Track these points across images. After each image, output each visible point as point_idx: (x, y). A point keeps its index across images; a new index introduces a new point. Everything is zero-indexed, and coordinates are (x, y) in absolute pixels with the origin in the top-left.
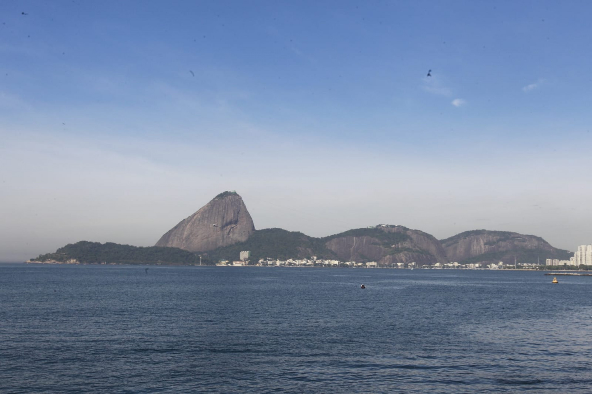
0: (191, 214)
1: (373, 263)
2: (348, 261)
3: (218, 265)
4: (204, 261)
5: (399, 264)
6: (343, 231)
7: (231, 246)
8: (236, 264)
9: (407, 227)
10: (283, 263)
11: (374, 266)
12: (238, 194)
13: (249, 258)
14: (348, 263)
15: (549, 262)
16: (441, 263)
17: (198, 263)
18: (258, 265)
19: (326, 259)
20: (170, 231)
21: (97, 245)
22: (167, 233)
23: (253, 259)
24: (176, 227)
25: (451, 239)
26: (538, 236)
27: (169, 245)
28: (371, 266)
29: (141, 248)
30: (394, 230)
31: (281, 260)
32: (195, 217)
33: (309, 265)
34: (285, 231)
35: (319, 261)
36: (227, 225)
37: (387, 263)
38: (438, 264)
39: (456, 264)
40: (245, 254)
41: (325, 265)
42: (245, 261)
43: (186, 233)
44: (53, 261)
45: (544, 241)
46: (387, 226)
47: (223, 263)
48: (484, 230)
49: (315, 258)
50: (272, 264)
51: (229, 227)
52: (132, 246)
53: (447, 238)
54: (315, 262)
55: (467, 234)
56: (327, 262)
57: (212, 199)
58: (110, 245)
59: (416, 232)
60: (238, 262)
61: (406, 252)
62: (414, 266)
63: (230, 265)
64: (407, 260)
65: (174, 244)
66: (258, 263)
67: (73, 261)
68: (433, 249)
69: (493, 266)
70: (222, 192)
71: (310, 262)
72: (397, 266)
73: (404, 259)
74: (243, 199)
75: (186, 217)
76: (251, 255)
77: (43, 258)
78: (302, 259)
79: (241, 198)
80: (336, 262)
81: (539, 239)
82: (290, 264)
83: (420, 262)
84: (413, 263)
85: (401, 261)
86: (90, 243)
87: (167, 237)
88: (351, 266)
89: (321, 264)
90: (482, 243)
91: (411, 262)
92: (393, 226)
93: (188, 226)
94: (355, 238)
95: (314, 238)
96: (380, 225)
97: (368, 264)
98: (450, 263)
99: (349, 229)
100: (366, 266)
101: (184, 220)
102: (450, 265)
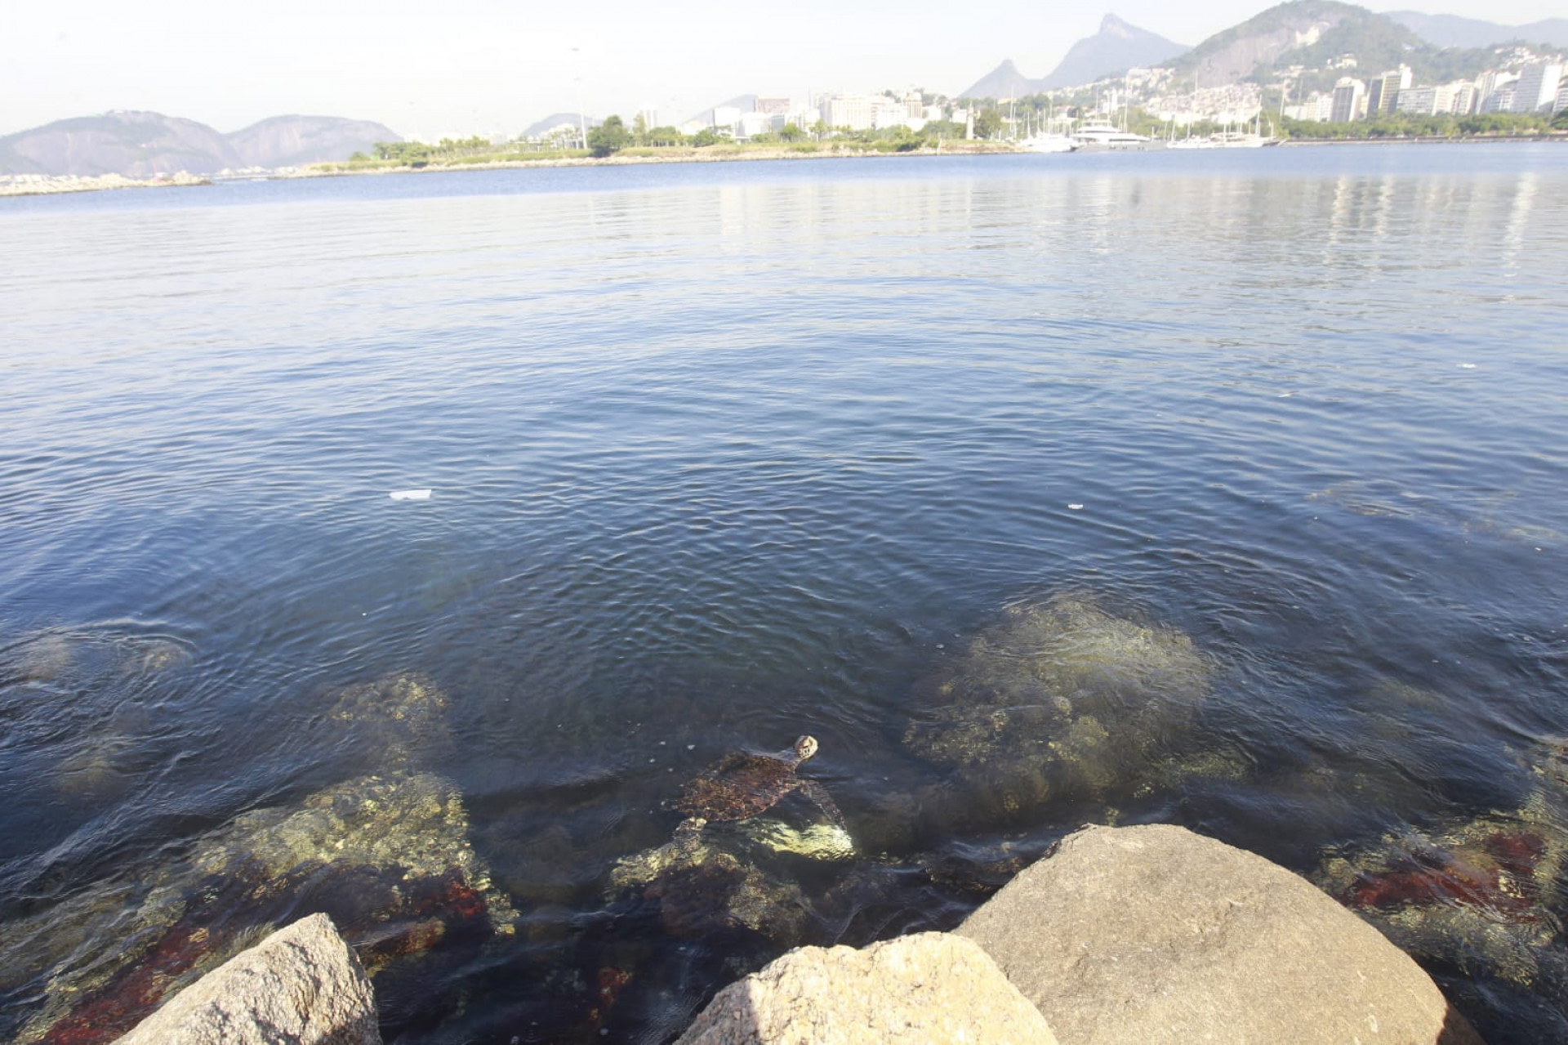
6: (44, 123)
16: (231, 168)
25: (247, 130)
30: (140, 119)
38: (225, 172)
39: (257, 169)
45: (386, 129)
46: (126, 113)
48: (297, 116)
53: (237, 130)
55: (270, 122)
59: (180, 121)
61: (167, 155)
68: (215, 148)
90: (296, 134)
92: (137, 113)
94: (69, 136)
96: (112, 112)
99: (54, 120)
102: (246, 171)
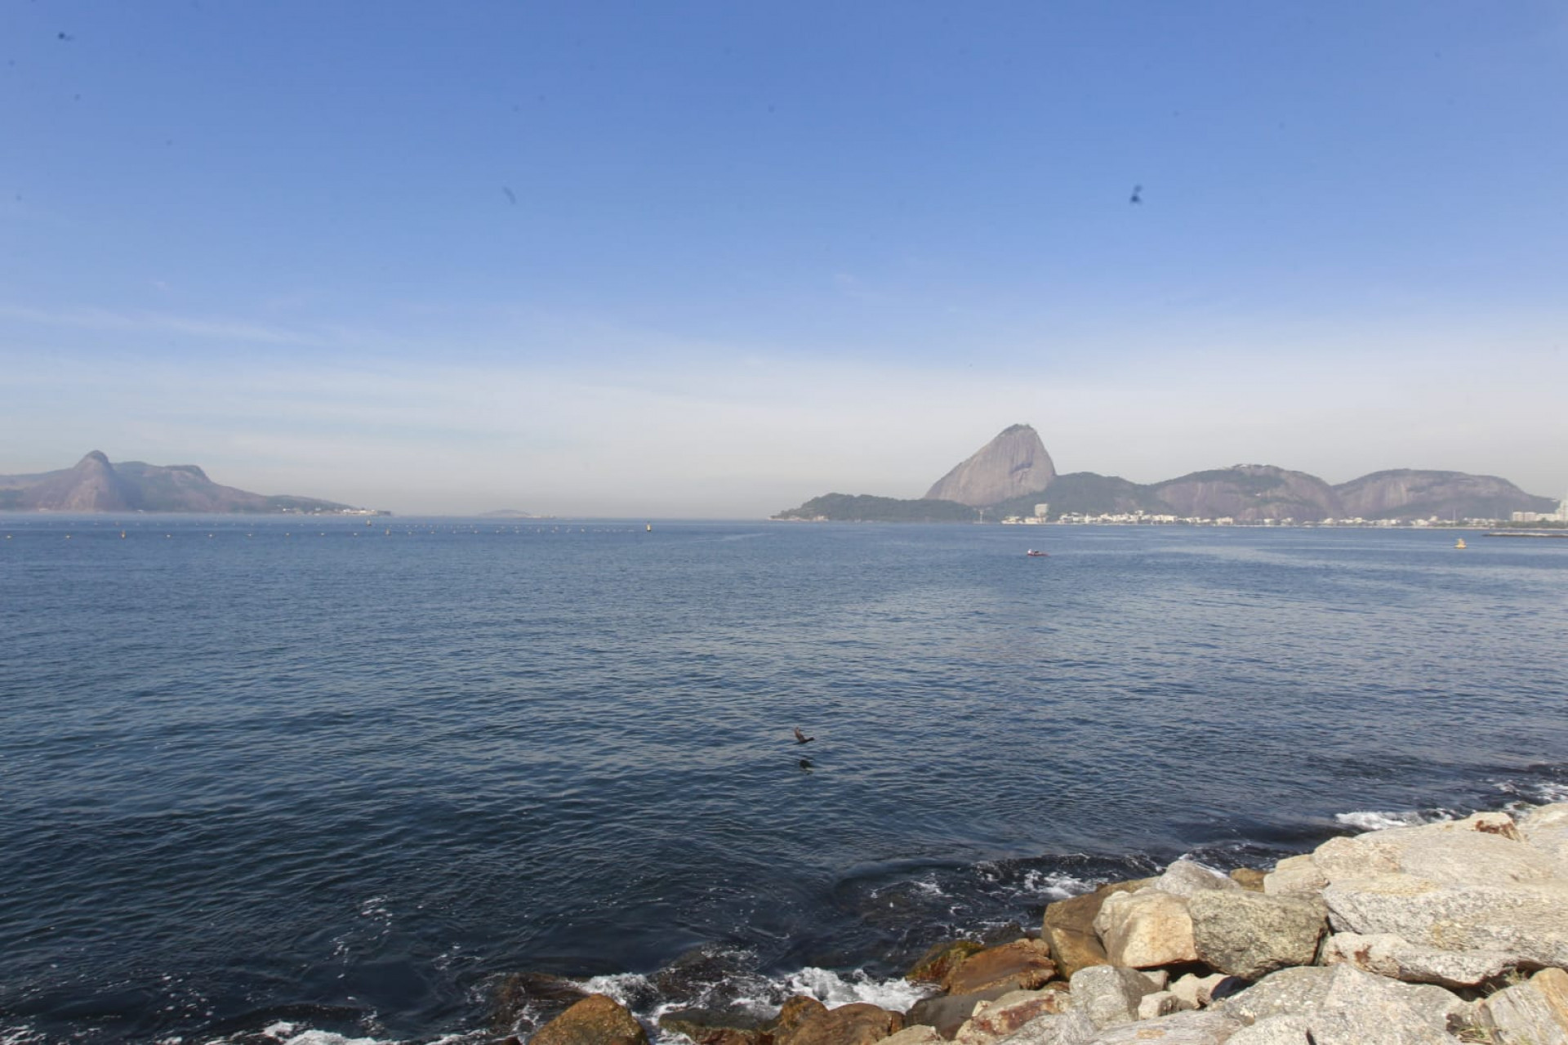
0: (969, 456)
1: (1228, 519)
2: (1189, 517)
3: (1004, 522)
4: (985, 518)
5: (1267, 521)
6: (1182, 475)
7: (1024, 497)
8: (1029, 521)
9: (1281, 466)
10: (1094, 519)
11: (1229, 523)
12: (1032, 426)
13: (1047, 514)
14: (1188, 520)
15: (1517, 516)
16: (1334, 518)
17: (978, 519)
18: (1059, 522)
19: (1157, 514)
20: (943, 479)
21: (849, 499)
22: (938, 482)
23: (1052, 515)
24: (950, 474)
25: (1351, 483)
26: (1501, 476)
27: (942, 497)
28: (1225, 523)
29: (904, 501)
30: (1261, 472)
31: (1092, 515)
32: (975, 460)
33: (1131, 523)
34: (1098, 477)
35: (1147, 517)
36: (1018, 468)
37: (1248, 519)
38: (1328, 521)
39: (1359, 520)
40: (1041, 508)
41: (1155, 522)
42: (1042, 517)
43: (963, 482)
44: (797, 518)
45: (1512, 486)
46: (1249, 467)
47: (1012, 520)
48: (1408, 470)
49: (1141, 512)
50: (1079, 522)
51: (1020, 472)
52: (892, 499)
53: (1345, 482)
54: (1140, 518)
55: (1378, 476)
56: (1157, 518)
57: (996, 435)
58: (865, 498)
59: (1295, 473)
60: (1032, 519)
61: (1278, 504)
62: (1290, 524)
63: (1021, 522)
64: (1279, 515)
65: (947, 495)
66: (1058, 519)
67: (821, 518)
68: (1321, 499)
69: (1421, 523)
70: (1011, 424)
71: (1133, 518)
72: (1263, 523)
73: (1274, 513)
74: (1039, 434)
75: (962, 459)
76: (1050, 509)
77: (786, 515)
78: (1121, 514)
79: (1036, 433)
80: (1171, 518)
81: (1502, 482)
82: (1105, 521)
83: (1299, 517)
84: (1289, 520)
85: (1271, 516)
86: (841, 495)
87: (939, 486)
88: (1193, 524)
89: (1148, 521)
90: (1403, 488)
91: (1285, 518)
92: (1259, 467)
93: (966, 472)
94: (1200, 485)
95: (1139, 485)
96: (1238, 466)
97: (1220, 521)
98: (1348, 518)
99: (1191, 472)
100: (1216, 523)
101: (961, 464)
102: (1349, 521)
